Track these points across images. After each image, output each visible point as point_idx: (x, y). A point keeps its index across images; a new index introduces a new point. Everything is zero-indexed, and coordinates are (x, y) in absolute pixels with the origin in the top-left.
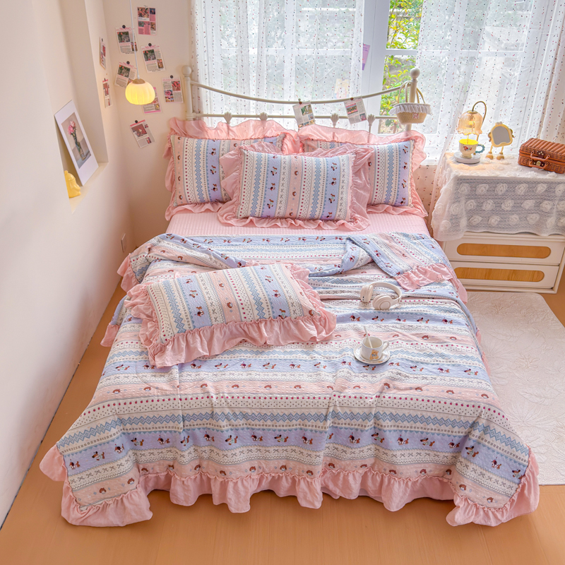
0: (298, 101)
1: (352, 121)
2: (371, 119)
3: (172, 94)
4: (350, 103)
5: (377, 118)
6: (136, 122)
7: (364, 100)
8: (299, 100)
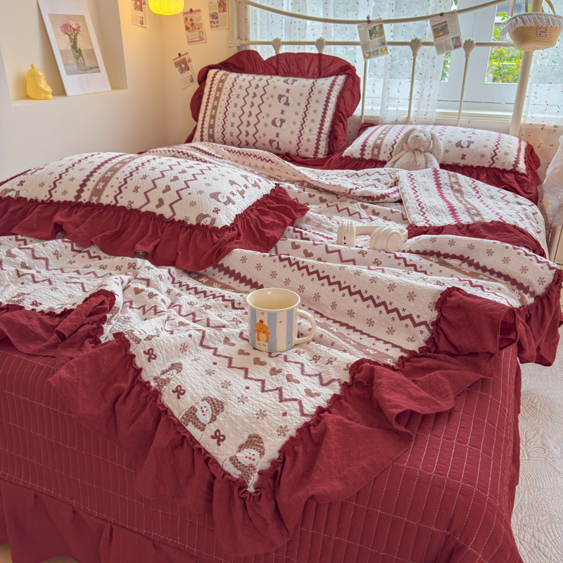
0: (366, 19)
1: (440, 49)
2: (469, 45)
3: (217, 18)
4: (439, 20)
5: (478, 44)
6: (180, 55)
7: (460, 16)
8: (368, 17)
